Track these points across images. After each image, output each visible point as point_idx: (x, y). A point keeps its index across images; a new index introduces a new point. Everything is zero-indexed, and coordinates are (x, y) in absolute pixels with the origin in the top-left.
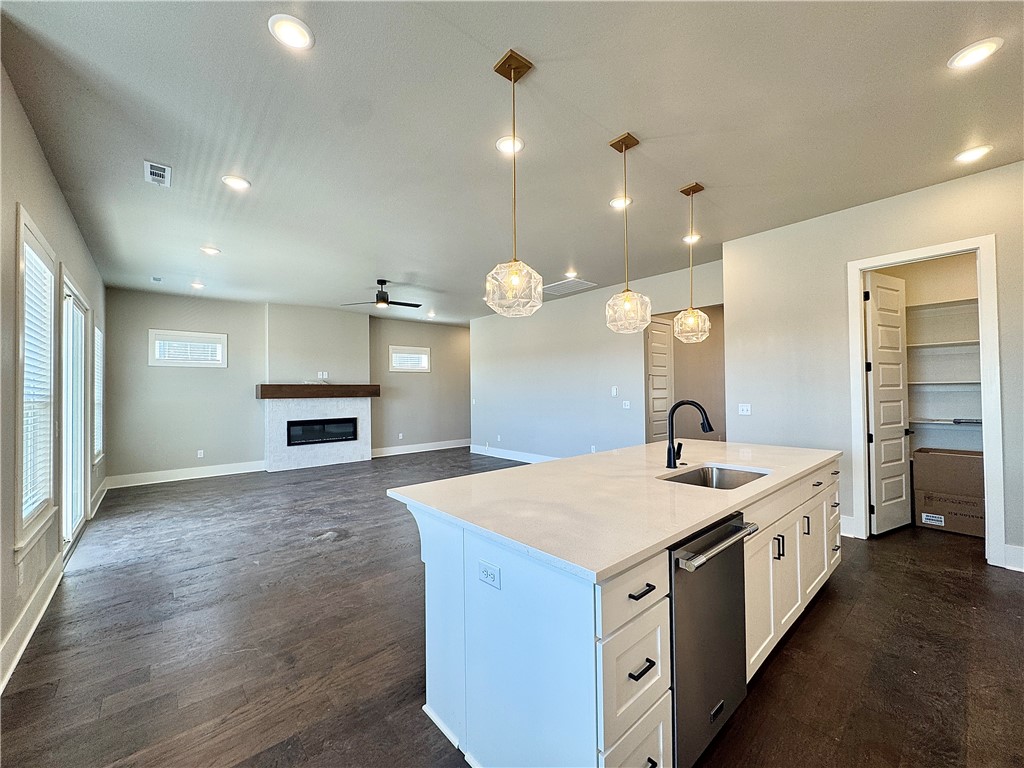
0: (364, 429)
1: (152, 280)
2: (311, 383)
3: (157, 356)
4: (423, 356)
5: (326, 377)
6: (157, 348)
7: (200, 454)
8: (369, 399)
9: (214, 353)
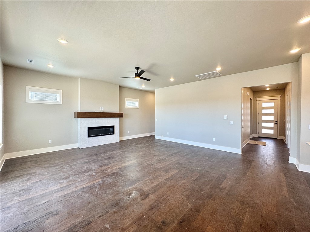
0: (117, 130)
1: (28, 62)
2: (97, 112)
3: (30, 98)
4: (136, 102)
5: (103, 109)
6: (30, 95)
7: (50, 141)
8: (119, 118)
9: (56, 98)
